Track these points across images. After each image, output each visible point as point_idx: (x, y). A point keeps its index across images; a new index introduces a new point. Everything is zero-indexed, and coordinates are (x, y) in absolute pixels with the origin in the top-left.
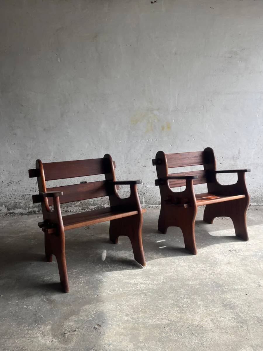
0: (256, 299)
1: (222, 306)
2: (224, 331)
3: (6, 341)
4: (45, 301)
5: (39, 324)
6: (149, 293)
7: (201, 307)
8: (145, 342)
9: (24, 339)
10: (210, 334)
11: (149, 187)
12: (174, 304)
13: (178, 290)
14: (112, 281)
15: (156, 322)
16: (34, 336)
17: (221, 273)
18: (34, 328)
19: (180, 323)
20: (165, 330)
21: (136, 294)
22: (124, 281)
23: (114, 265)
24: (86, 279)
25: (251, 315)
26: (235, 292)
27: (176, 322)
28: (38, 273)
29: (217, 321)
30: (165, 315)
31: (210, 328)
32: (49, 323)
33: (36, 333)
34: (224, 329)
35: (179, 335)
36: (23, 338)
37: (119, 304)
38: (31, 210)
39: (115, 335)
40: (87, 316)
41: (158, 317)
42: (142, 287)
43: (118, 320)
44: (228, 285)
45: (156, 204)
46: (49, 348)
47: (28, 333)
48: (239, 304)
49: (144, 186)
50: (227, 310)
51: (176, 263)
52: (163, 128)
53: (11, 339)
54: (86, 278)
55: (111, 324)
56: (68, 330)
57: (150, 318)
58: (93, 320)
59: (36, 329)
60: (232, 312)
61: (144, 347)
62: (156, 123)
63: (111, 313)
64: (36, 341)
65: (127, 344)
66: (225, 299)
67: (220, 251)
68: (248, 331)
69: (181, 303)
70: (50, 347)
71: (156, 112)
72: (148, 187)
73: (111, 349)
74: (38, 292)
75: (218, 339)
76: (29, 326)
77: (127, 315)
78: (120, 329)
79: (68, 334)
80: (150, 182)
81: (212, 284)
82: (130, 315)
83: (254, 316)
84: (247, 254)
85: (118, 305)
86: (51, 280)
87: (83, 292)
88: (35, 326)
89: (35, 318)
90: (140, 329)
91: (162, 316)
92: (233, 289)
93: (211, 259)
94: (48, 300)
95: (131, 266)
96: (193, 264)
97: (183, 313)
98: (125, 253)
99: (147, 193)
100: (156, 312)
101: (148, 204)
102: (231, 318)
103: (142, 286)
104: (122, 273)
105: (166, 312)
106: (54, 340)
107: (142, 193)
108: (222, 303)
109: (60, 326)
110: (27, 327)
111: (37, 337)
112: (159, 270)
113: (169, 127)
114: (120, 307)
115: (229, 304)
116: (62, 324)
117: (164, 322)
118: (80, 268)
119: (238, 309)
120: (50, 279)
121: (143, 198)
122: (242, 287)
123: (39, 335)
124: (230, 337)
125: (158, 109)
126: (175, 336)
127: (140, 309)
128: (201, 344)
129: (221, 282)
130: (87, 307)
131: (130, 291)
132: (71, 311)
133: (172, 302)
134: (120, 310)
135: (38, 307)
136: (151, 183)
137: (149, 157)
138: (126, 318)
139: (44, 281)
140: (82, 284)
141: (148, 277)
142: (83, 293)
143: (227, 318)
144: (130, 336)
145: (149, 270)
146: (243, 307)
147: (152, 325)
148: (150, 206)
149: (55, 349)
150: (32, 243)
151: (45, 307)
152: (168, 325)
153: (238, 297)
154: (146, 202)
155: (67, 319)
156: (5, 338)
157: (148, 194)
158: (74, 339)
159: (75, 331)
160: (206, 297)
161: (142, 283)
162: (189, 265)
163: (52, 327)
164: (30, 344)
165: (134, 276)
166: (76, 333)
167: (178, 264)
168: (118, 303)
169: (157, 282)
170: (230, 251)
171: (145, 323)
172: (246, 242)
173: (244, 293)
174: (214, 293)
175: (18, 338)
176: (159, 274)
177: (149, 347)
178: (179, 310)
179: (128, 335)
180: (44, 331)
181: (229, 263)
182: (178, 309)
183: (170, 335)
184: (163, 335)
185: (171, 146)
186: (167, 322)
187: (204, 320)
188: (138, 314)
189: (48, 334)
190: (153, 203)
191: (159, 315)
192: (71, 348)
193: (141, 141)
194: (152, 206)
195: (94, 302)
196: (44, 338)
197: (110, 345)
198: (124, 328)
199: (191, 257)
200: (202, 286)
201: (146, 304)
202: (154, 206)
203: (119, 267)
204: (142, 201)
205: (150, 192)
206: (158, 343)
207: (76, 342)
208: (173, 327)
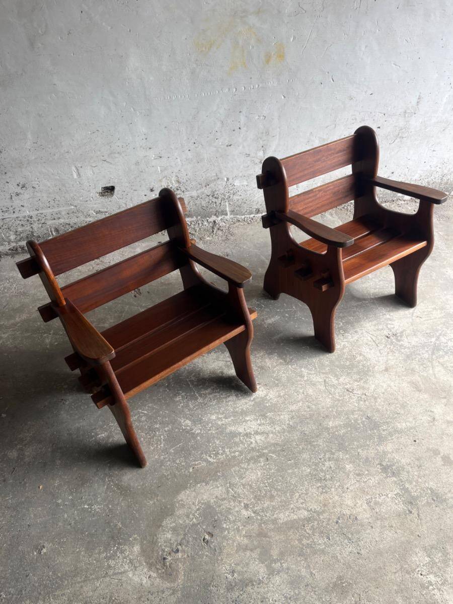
0: (428, 449)
1: (380, 471)
2: (386, 524)
3: (82, 587)
4: (114, 491)
5: (119, 544)
6: (271, 455)
7: (351, 476)
8: (281, 559)
9: (108, 579)
10: (368, 531)
11: (238, 184)
12: (312, 476)
13: (313, 442)
14: (209, 432)
15: (290, 518)
16: (120, 571)
17: (376, 396)
18: (115, 552)
19: (324, 515)
20: (305, 531)
21: (252, 458)
22: (228, 431)
23: (204, 392)
24: (165, 431)
25: (423, 485)
26: (398, 438)
27: (319, 513)
28: (82, 424)
29: (376, 503)
30: (302, 501)
31: (367, 520)
32: (135, 539)
33: (122, 565)
34: (386, 519)
35: (325, 540)
36: (104, 577)
37: (230, 483)
38: (15, 245)
39: (237, 551)
40: (188, 516)
41: (292, 506)
42: (258, 441)
43: (236, 519)
44: (388, 423)
45: (251, 213)
46: (149, 592)
47: (109, 567)
48: (405, 464)
49: (228, 183)
50: (388, 480)
51: (304, 377)
52: (268, 58)
53: (88, 582)
54: (166, 429)
55: (226, 529)
56: (166, 550)
57: (280, 510)
58: (199, 524)
59: (118, 554)
60: (395, 482)
61: (281, 569)
62: (253, 47)
63: (222, 504)
64: (126, 581)
65: (256, 568)
66: (385, 453)
67: (372, 338)
68: (419, 521)
69: (322, 471)
70: (149, 590)
71: (253, 20)
72: (235, 184)
73: (237, 581)
74: (97, 471)
75: (379, 541)
76: (106, 550)
77: (246, 507)
78: (242, 538)
79: (170, 558)
80: (241, 175)
81: (363, 422)
82: (251, 506)
83: (427, 488)
84: (413, 343)
85: (230, 487)
86: (111, 440)
87: (169, 463)
88: (116, 548)
89: (110, 532)
90: (269, 534)
91: (297, 502)
92: (395, 431)
93: (359, 362)
94: (117, 485)
95: (233, 391)
96: (331, 377)
97: (326, 492)
98: (217, 359)
99: (235, 196)
100: (288, 495)
101: (237, 215)
102: (395, 495)
103: (258, 437)
104: (221, 412)
105: (302, 494)
106: (152, 573)
107: (225, 196)
108: (381, 465)
109: (154, 543)
110: (103, 552)
111: (125, 572)
112: (279, 396)
113: (281, 56)
114: (232, 489)
115: (391, 466)
116: (155, 538)
117: (302, 516)
118: (150, 405)
119: (404, 476)
120: (108, 437)
121: (227, 206)
122: (408, 424)
123: (127, 567)
124: (396, 535)
125: (258, 12)
126: (321, 542)
127: (264, 493)
128: (358, 553)
129: (376, 417)
130: (183, 496)
131: (241, 453)
132: (161, 509)
133: (309, 471)
134: (233, 496)
135: (107, 506)
136: (241, 177)
137: (239, 126)
138: (245, 513)
139: (99, 444)
140: (162, 445)
141: (264, 416)
142: (169, 465)
143: (389, 496)
144: (258, 550)
145: (263, 399)
146: (410, 469)
147: (286, 523)
148: (240, 217)
149: (158, 592)
150: (47, 341)
151: (118, 504)
152: (308, 520)
153: (403, 448)
154: (232, 212)
155: (159, 527)
156: (79, 583)
157: (235, 198)
158: (180, 568)
159: (178, 551)
160: (357, 454)
161: (257, 433)
162: (325, 381)
163: (141, 548)
164: (119, 587)
165: (242, 415)
166: (180, 555)
167: (308, 380)
168: (228, 482)
169: (280, 426)
170: (387, 337)
171: (276, 519)
172: (411, 310)
173: (411, 438)
174: (368, 443)
175: (98, 579)
176: (281, 406)
177: (288, 569)
178: (320, 487)
179: (256, 549)
180: (131, 557)
181: (386, 370)
182: (319, 485)
183: (313, 541)
184: (305, 542)
185: (283, 97)
186: (306, 513)
187: (357, 503)
188: (263, 502)
189: (141, 564)
190: (246, 211)
191: (293, 501)
192: (181, 586)
193: (221, 92)
194: (243, 217)
195: (191, 484)
196: (136, 573)
197: (233, 572)
198: (247, 535)
199: (325, 359)
200: (349, 429)
201: (269, 479)
202: (248, 216)
203: (213, 395)
204: (226, 211)
205: (239, 193)
206: (299, 559)
207: (185, 575)
208: (316, 523)
